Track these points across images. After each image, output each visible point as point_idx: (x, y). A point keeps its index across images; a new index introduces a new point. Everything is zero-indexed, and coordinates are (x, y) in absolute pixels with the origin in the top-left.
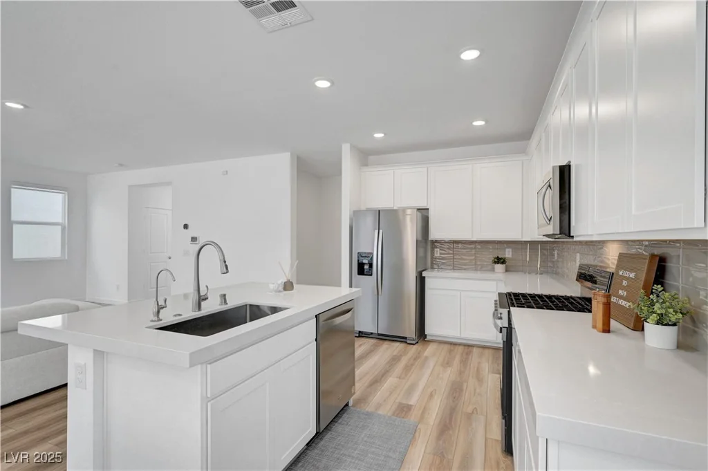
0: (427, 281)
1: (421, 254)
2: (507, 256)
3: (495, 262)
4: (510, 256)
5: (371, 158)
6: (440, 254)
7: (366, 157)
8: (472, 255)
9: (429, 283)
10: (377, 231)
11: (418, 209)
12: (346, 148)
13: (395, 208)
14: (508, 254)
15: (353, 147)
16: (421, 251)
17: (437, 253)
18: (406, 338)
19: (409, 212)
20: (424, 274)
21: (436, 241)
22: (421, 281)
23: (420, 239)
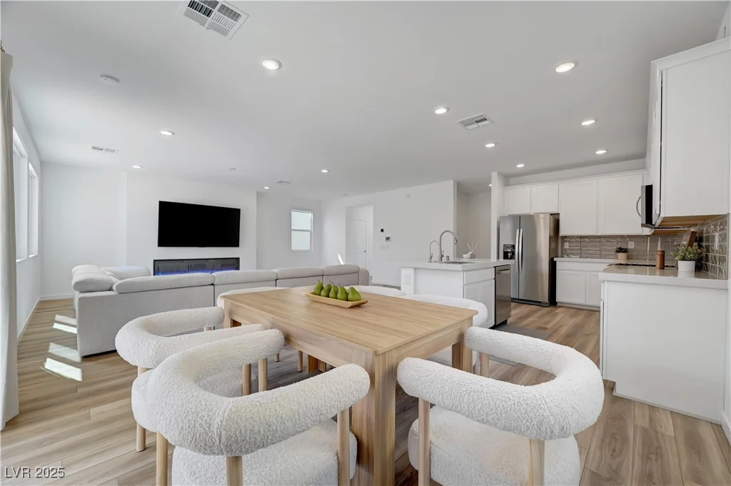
0: (558, 264)
1: (553, 246)
2: (629, 247)
3: (617, 252)
4: (633, 247)
5: (512, 180)
6: (570, 246)
7: (509, 179)
8: (596, 247)
9: (559, 266)
10: (518, 230)
11: (551, 214)
12: (494, 176)
13: (532, 214)
14: (631, 245)
15: (500, 174)
16: (553, 244)
17: (567, 245)
18: (540, 302)
19: (542, 216)
20: (555, 259)
21: (566, 237)
22: (553, 265)
23: (552, 235)
